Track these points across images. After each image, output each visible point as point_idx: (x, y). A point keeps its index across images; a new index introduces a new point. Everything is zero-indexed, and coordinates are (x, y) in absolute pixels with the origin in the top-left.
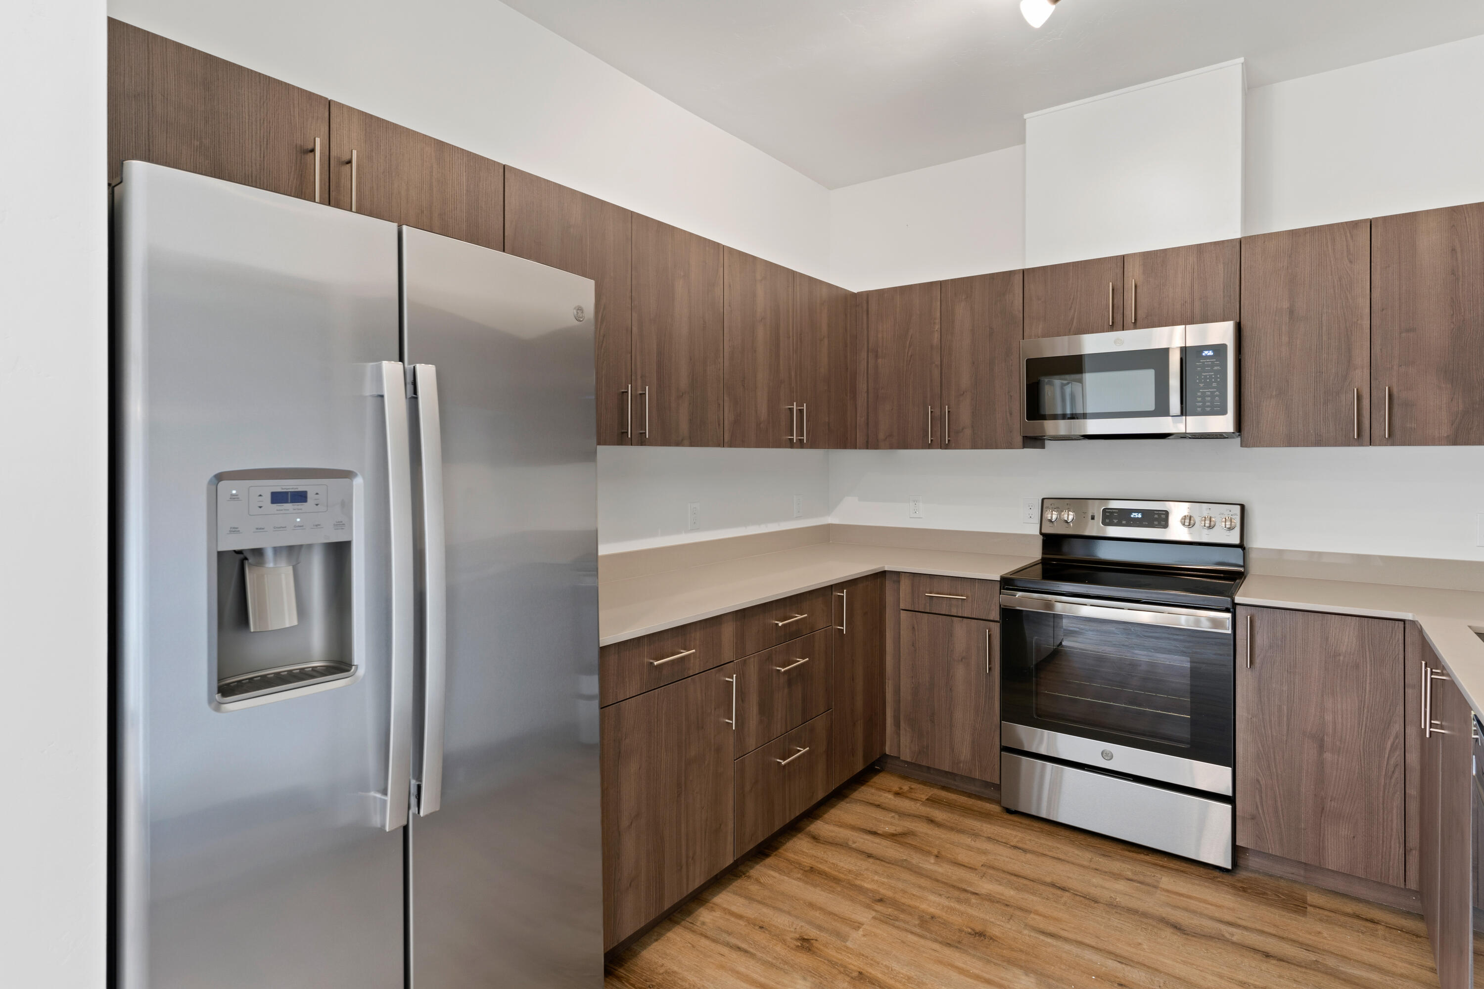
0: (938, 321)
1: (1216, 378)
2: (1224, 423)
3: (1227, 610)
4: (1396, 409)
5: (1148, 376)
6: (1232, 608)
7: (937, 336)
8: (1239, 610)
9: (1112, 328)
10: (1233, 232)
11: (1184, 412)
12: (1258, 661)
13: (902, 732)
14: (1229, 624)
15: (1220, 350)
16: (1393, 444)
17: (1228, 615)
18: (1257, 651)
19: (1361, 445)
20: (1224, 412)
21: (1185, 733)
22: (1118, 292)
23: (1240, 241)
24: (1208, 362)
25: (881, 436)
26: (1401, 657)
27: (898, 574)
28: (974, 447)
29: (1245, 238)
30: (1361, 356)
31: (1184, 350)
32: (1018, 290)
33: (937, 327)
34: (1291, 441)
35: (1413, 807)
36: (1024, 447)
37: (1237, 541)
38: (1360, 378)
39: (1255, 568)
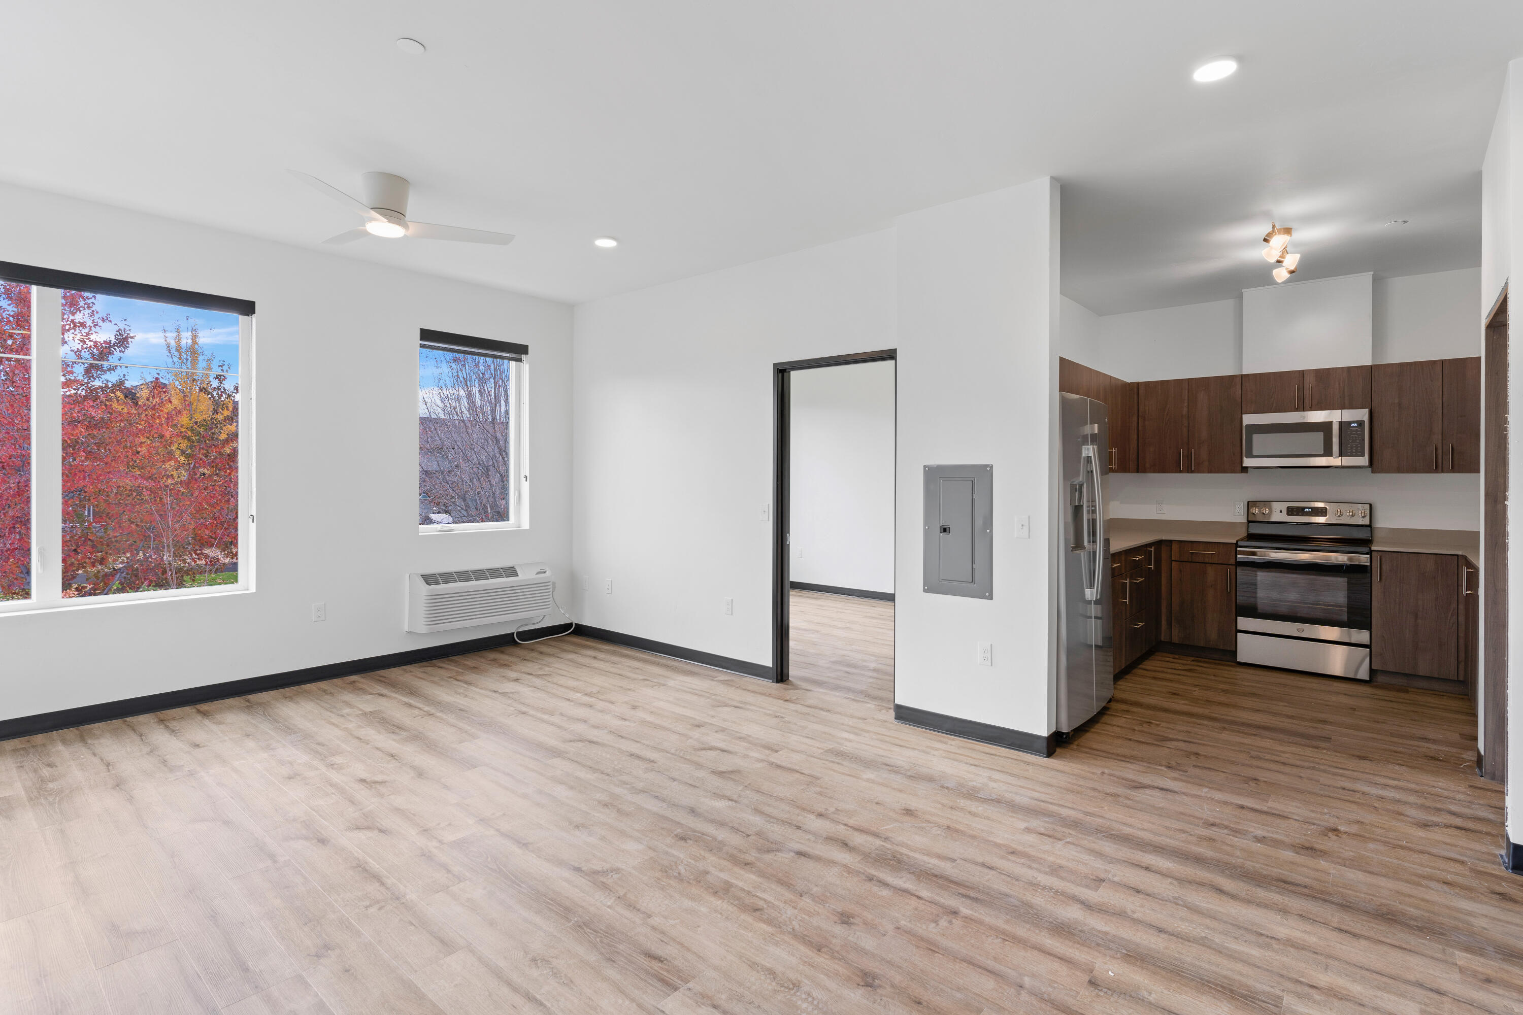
0: (1186, 401)
1: (1359, 438)
2: (1363, 461)
3: (1367, 554)
4: (1455, 455)
5: (1320, 436)
6: (1370, 552)
7: (1185, 410)
8: (1373, 553)
9: (1297, 409)
10: (1368, 362)
11: (1341, 455)
12: (1383, 578)
13: (1173, 627)
14: (1368, 560)
15: (1361, 424)
16: (1454, 472)
17: (1369, 556)
18: (1383, 574)
19: (1437, 472)
20: (1363, 455)
21: (1345, 617)
22: (1302, 389)
23: (1371, 366)
24: (1354, 429)
25: (1148, 465)
26: (1456, 572)
27: (1171, 541)
28: (1210, 472)
29: (1375, 365)
30: (1437, 428)
31: (1341, 423)
32: (1239, 386)
33: (1186, 404)
34: (1399, 470)
35: (1462, 642)
36: (1242, 472)
37: (1368, 523)
38: (1437, 438)
39: (1378, 535)
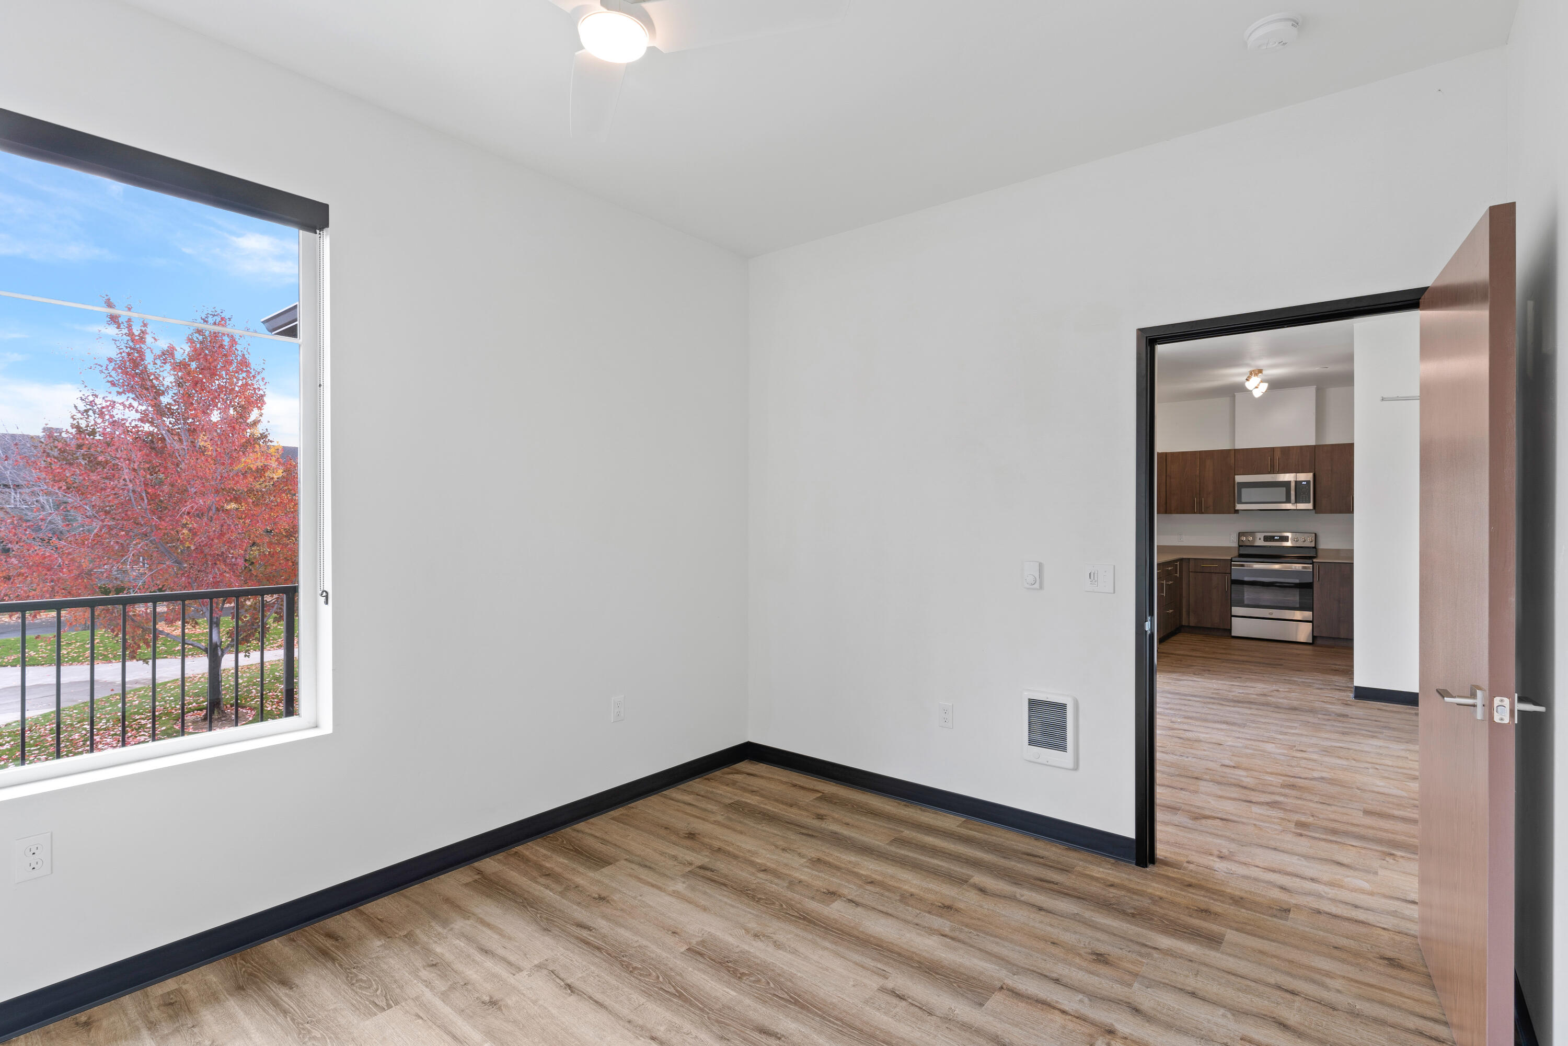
0: (1199, 466)
1: (1307, 491)
2: (1310, 506)
3: (1311, 564)
5: (1284, 490)
6: (1313, 563)
7: (1198, 472)
8: (1314, 564)
9: (1269, 473)
10: (1313, 443)
11: (1296, 502)
12: (1320, 579)
13: (1191, 615)
14: (1311, 568)
15: (1308, 482)
17: (1311, 566)
18: (1320, 577)
20: (1310, 502)
21: (1298, 605)
22: (1272, 460)
24: (1304, 486)
25: (1173, 509)
27: (1189, 559)
28: (1214, 513)
29: (1316, 445)
31: (1296, 482)
32: (1233, 457)
33: (1198, 468)
34: (1332, 512)
36: (1235, 513)
37: (1314, 546)
39: (1320, 553)
